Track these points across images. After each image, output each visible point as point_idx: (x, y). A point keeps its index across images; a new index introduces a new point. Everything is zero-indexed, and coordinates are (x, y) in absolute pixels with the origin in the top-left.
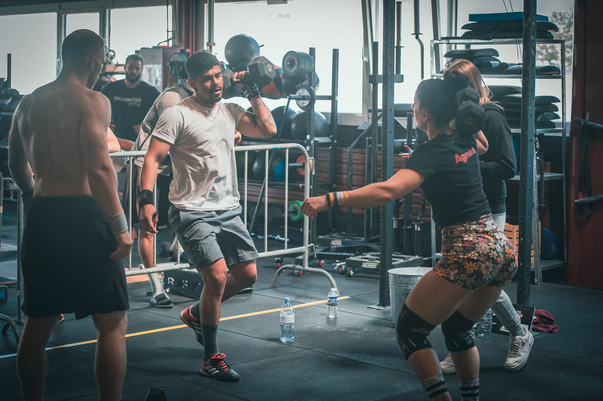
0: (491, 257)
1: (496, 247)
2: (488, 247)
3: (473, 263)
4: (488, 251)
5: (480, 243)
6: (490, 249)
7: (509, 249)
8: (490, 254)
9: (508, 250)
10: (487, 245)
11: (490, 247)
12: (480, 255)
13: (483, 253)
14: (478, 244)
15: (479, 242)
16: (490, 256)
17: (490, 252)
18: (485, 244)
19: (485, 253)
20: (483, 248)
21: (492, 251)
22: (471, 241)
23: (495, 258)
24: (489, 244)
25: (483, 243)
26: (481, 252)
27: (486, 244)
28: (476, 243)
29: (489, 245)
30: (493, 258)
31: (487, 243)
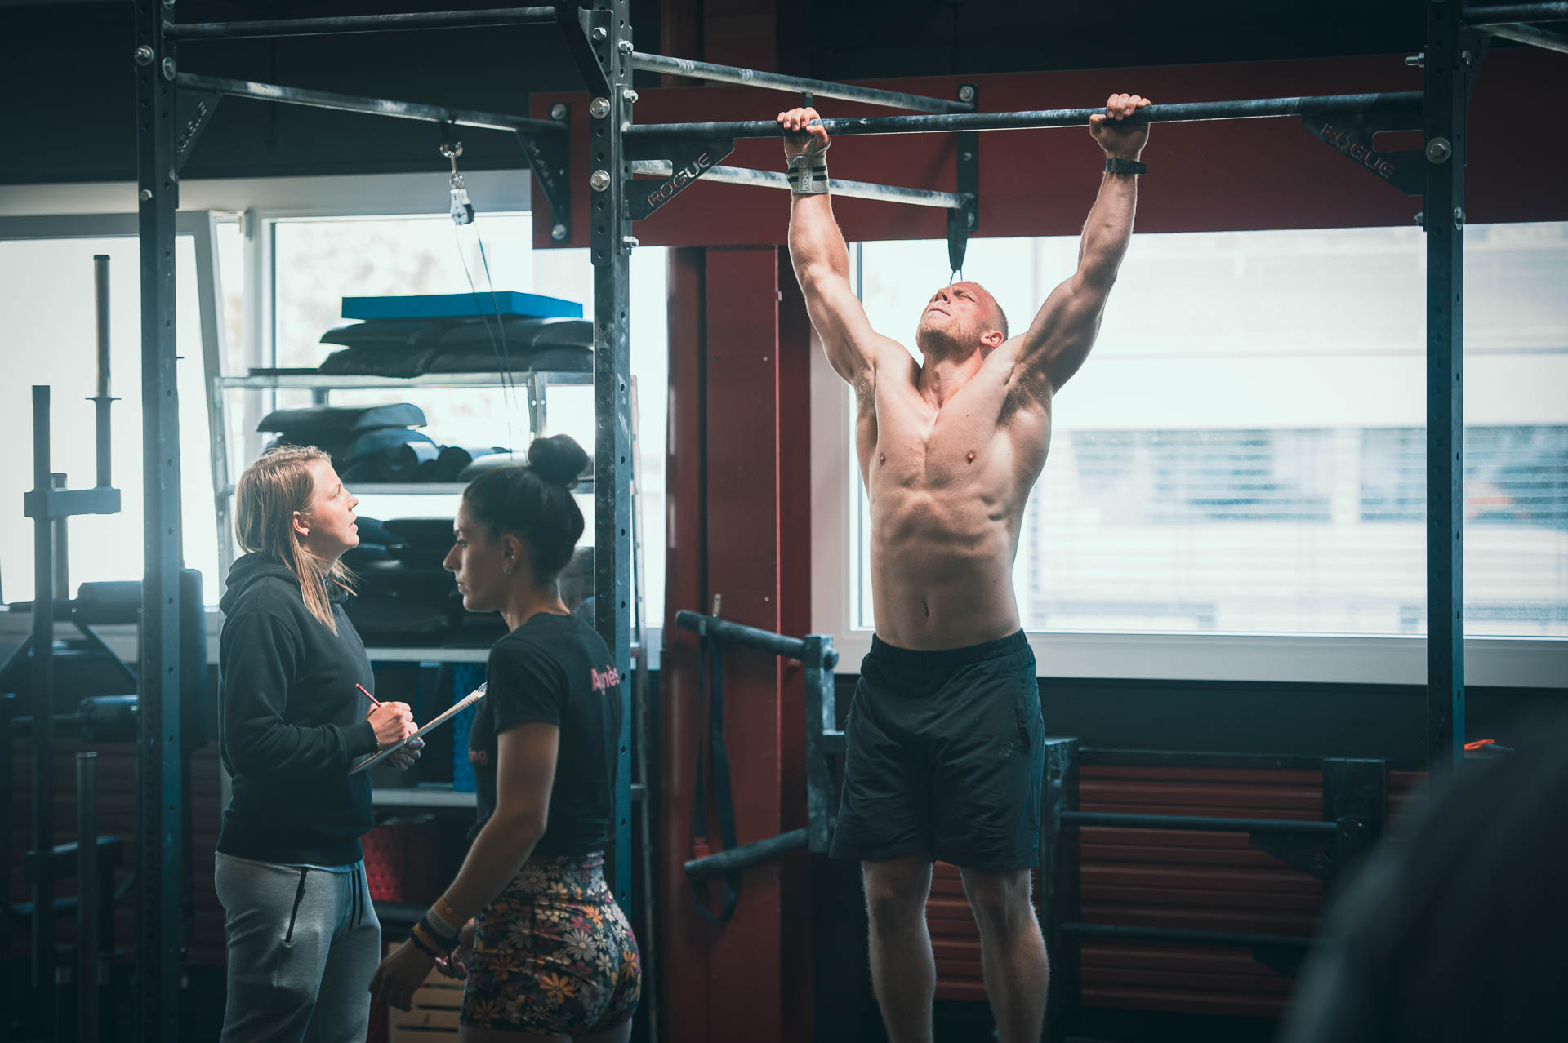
0: (601, 969)
1: (608, 945)
2: (593, 943)
3: (560, 978)
4: (594, 953)
5: (576, 931)
6: (598, 949)
7: (630, 952)
8: (598, 962)
9: (627, 954)
10: (591, 938)
11: (598, 943)
12: (574, 962)
13: (582, 959)
14: (570, 933)
15: (573, 930)
16: (598, 966)
17: (598, 958)
18: (586, 935)
19: (587, 958)
20: (582, 945)
21: (601, 955)
22: (555, 925)
23: (608, 971)
24: (595, 936)
25: (583, 933)
26: (578, 957)
27: (589, 935)
28: (566, 931)
29: (594, 940)
30: (604, 973)
31: (590, 931)
